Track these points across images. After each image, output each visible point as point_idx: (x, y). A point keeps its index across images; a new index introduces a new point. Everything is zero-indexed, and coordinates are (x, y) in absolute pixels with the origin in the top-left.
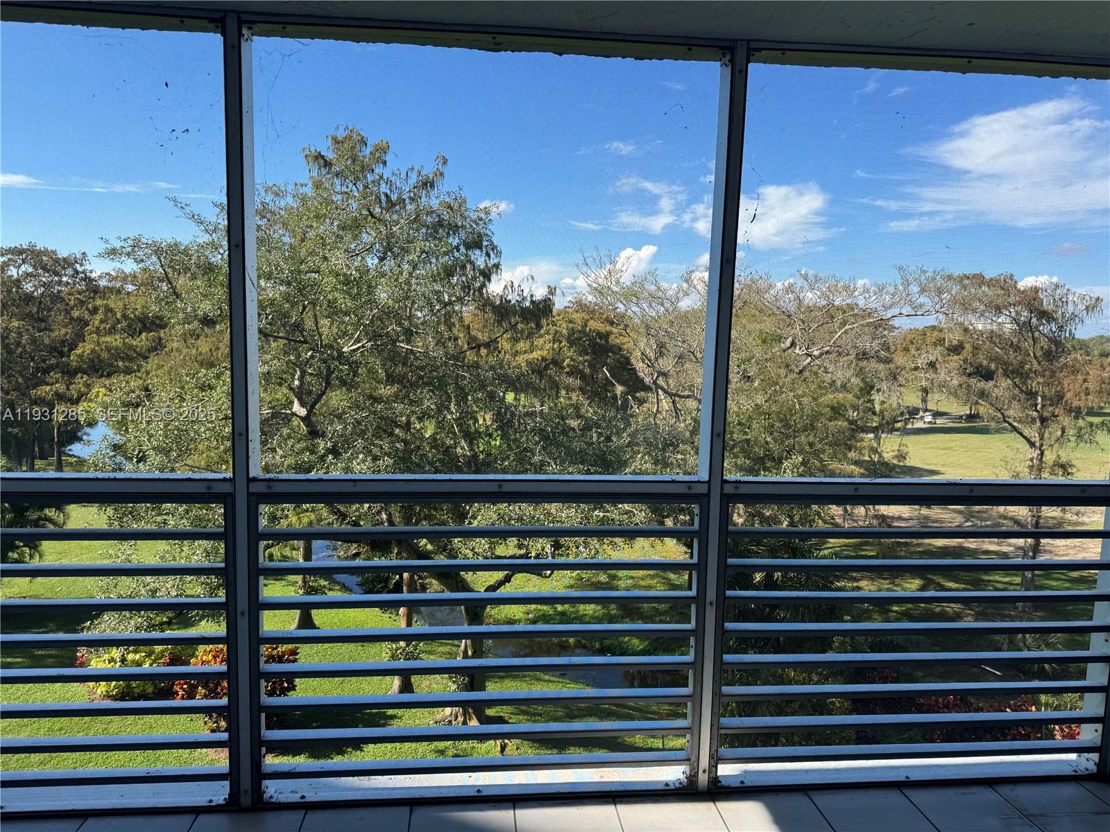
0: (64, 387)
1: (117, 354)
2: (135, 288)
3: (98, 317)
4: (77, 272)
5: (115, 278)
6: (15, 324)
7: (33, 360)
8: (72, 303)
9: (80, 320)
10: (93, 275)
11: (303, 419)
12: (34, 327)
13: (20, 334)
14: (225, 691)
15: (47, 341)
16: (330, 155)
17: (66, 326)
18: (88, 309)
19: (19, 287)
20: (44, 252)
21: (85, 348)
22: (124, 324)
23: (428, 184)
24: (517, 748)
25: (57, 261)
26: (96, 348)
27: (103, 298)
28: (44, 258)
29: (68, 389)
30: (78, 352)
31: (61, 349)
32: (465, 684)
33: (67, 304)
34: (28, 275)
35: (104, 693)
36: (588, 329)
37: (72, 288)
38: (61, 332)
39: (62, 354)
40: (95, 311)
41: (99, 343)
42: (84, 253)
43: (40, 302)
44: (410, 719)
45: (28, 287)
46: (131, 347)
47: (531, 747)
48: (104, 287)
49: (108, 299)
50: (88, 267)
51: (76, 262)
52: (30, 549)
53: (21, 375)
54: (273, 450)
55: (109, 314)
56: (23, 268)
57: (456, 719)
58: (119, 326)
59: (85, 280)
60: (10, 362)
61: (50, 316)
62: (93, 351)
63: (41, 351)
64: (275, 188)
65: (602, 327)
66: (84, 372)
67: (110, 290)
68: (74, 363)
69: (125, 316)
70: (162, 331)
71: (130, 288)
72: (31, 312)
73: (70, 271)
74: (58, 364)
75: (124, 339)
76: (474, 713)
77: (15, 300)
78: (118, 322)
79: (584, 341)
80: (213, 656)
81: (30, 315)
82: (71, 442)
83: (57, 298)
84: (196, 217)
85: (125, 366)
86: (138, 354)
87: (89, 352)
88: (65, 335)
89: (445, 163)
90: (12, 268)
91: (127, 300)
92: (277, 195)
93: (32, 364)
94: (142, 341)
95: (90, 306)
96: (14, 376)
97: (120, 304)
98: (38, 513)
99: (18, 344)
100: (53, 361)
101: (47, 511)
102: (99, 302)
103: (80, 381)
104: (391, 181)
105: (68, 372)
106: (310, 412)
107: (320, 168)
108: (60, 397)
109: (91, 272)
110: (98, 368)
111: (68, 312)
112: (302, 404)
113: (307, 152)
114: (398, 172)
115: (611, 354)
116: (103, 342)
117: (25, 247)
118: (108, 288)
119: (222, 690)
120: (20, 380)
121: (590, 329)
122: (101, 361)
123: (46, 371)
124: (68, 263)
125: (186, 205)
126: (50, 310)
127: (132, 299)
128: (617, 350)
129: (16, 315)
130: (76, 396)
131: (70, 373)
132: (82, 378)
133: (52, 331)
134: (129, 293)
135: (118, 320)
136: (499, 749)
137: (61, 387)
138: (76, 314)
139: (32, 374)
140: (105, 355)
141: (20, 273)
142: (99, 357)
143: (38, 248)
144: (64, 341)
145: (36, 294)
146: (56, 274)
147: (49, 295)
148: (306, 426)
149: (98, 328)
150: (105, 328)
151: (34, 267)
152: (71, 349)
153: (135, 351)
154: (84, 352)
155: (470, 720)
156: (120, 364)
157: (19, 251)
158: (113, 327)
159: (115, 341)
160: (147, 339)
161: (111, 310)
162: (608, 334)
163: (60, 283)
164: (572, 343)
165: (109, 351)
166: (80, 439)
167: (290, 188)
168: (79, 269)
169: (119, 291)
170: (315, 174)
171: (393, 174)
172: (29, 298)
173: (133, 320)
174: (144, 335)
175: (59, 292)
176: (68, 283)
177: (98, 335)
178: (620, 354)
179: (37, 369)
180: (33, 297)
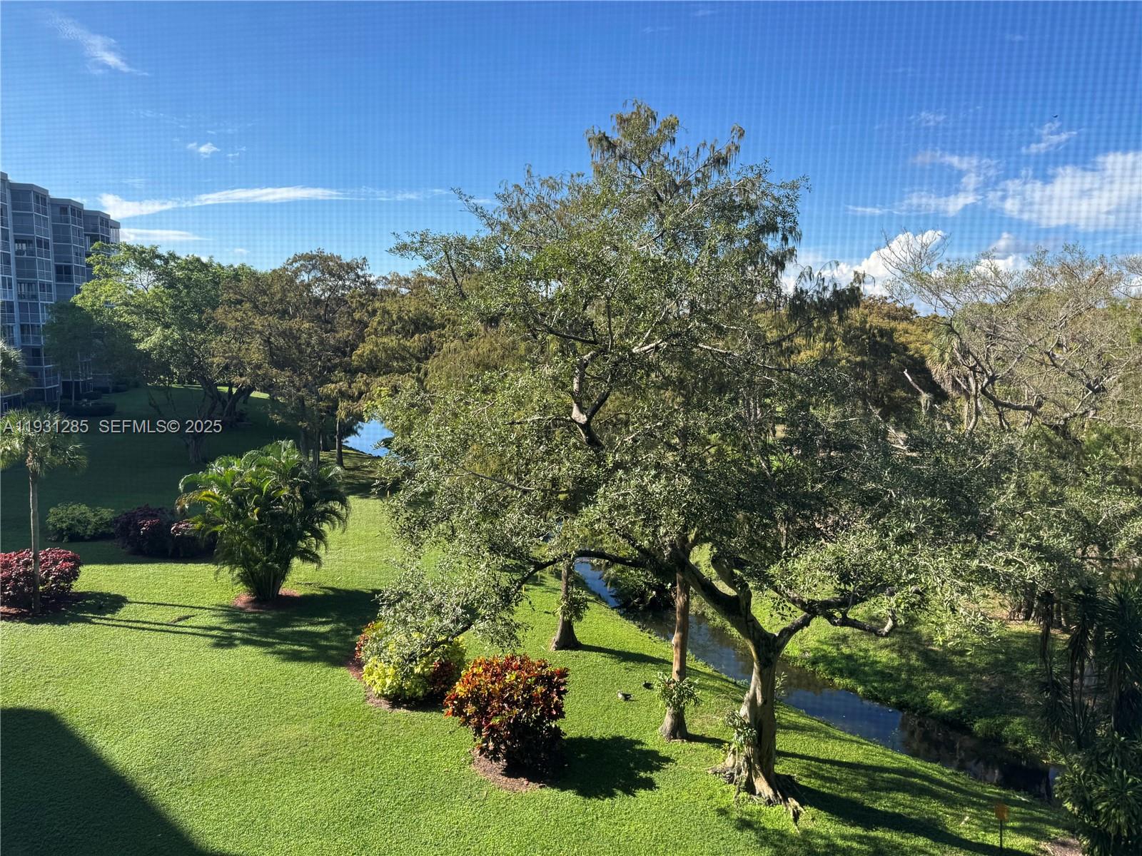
0: (346, 385)
1: (394, 355)
2: (407, 291)
3: (377, 318)
4: (359, 277)
5: (390, 282)
6: (306, 325)
7: (320, 359)
8: (354, 305)
9: (360, 321)
10: (372, 279)
11: (582, 426)
12: (321, 329)
13: (310, 336)
14: (495, 711)
15: (332, 342)
16: (615, 136)
17: (348, 328)
18: (367, 311)
19: (309, 291)
20: (332, 258)
21: (365, 349)
22: (399, 326)
23: (720, 162)
24: (813, 819)
25: (341, 266)
26: (375, 349)
27: (381, 301)
28: (331, 263)
29: (350, 387)
30: (359, 352)
31: (345, 349)
32: (753, 737)
33: (350, 307)
34: (318, 279)
35: (380, 692)
36: (868, 326)
37: (354, 291)
38: (344, 334)
39: (344, 354)
40: (374, 312)
41: (377, 343)
42: (364, 258)
43: (327, 305)
44: (686, 764)
45: (317, 291)
46: (405, 348)
47: (829, 820)
48: (382, 290)
49: (385, 301)
50: (368, 272)
51: (358, 267)
52: (316, 539)
53: (311, 374)
54: (560, 462)
55: (386, 316)
56: (313, 274)
57: (739, 773)
58: (395, 327)
59: (365, 284)
60: (301, 361)
61: (335, 318)
62: (372, 351)
63: (327, 351)
64: (551, 181)
65: (886, 324)
66: (363, 371)
67: (387, 292)
68: (356, 363)
69: (400, 318)
70: (433, 333)
71: (404, 291)
72: (319, 314)
73: (352, 276)
74: (340, 364)
75: (399, 340)
76: (762, 770)
77: (305, 303)
78: (394, 323)
79: (863, 340)
80: (483, 669)
81: (318, 317)
82: (348, 435)
83: (341, 301)
84: (479, 210)
85: (400, 367)
86: (411, 355)
87: (368, 352)
88: (348, 336)
89: (742, 135)
90: (303, 273)
91: (401, 303)
92: (553, 188)
93: (319, 363)
94: (415, 342)
95: (370, 308)
96: (304, 374)
97: (396, 306)
98: (325, 506)
99: (308, 344)
100: (337, 360)
101: (331, 504)
102: (377, 304)
103: (361, 379)
104: (678, 161)
105: (350, 371)
106: (590, 418)
107: (603, 152)
108: (342, 394)
109: (370, 276)
110: (374, 367)
111: (350, 314)
112: (582, 410)
113: (590, 135)
114: (686, 151)
115: (894, 355)
116: (381, 343)
117: (314, 253)
118: (385, 291)
119: (492, 710)
120: (310, 378)
121: (871, 326)
122: (378, 361)
123: (331, 370)
124: (350, 268)
125: (470, 197)
126: (335, 313)
127: (406, 302)
128: (901, 350)
129: (307, 317)
130: (356, 394)
131: (352, 372)
132: (362, 377)
133: (337, 332)
134: (403, 296)
135: (393, 322)
136: (792, 817)
137: (343, 385)
138: (357, 316)
139: (320, 372)
140: (382, 355)
141: (310, 278)
142: (376, 357)
143: (325, 254)
144: (346, 342)
145: (323, 297)
146: (340, 278)
147: (335, 299)
148: (586, 435)
149: (376, 329)
150: (382, 330)
151: (323, 274)
152: (353, 350)
153: (408, 352)
154: (364, 352)
155: (756, 777)
156: (395, 364)
157: (309, 258)
158: (389, 329)
159: (391, 341)
160: (419, 340)
161: (388, 312)
162: (893, 330)
163: (343, 287)
164: (848, 341)
165: (386, 351)
166: (355, 432)
167: (567, 179)
168: (360, 273)
169: (394, 294)
170: (598, 159)
171: (680, 153)
172: (317, 302)
173: (406, 322)
174: (416, 337)
175: (343, 295)
176: (350, 287)
177: (376, 335)
178: (906, 355)
179: (324, 368)
180: (320, 300)
